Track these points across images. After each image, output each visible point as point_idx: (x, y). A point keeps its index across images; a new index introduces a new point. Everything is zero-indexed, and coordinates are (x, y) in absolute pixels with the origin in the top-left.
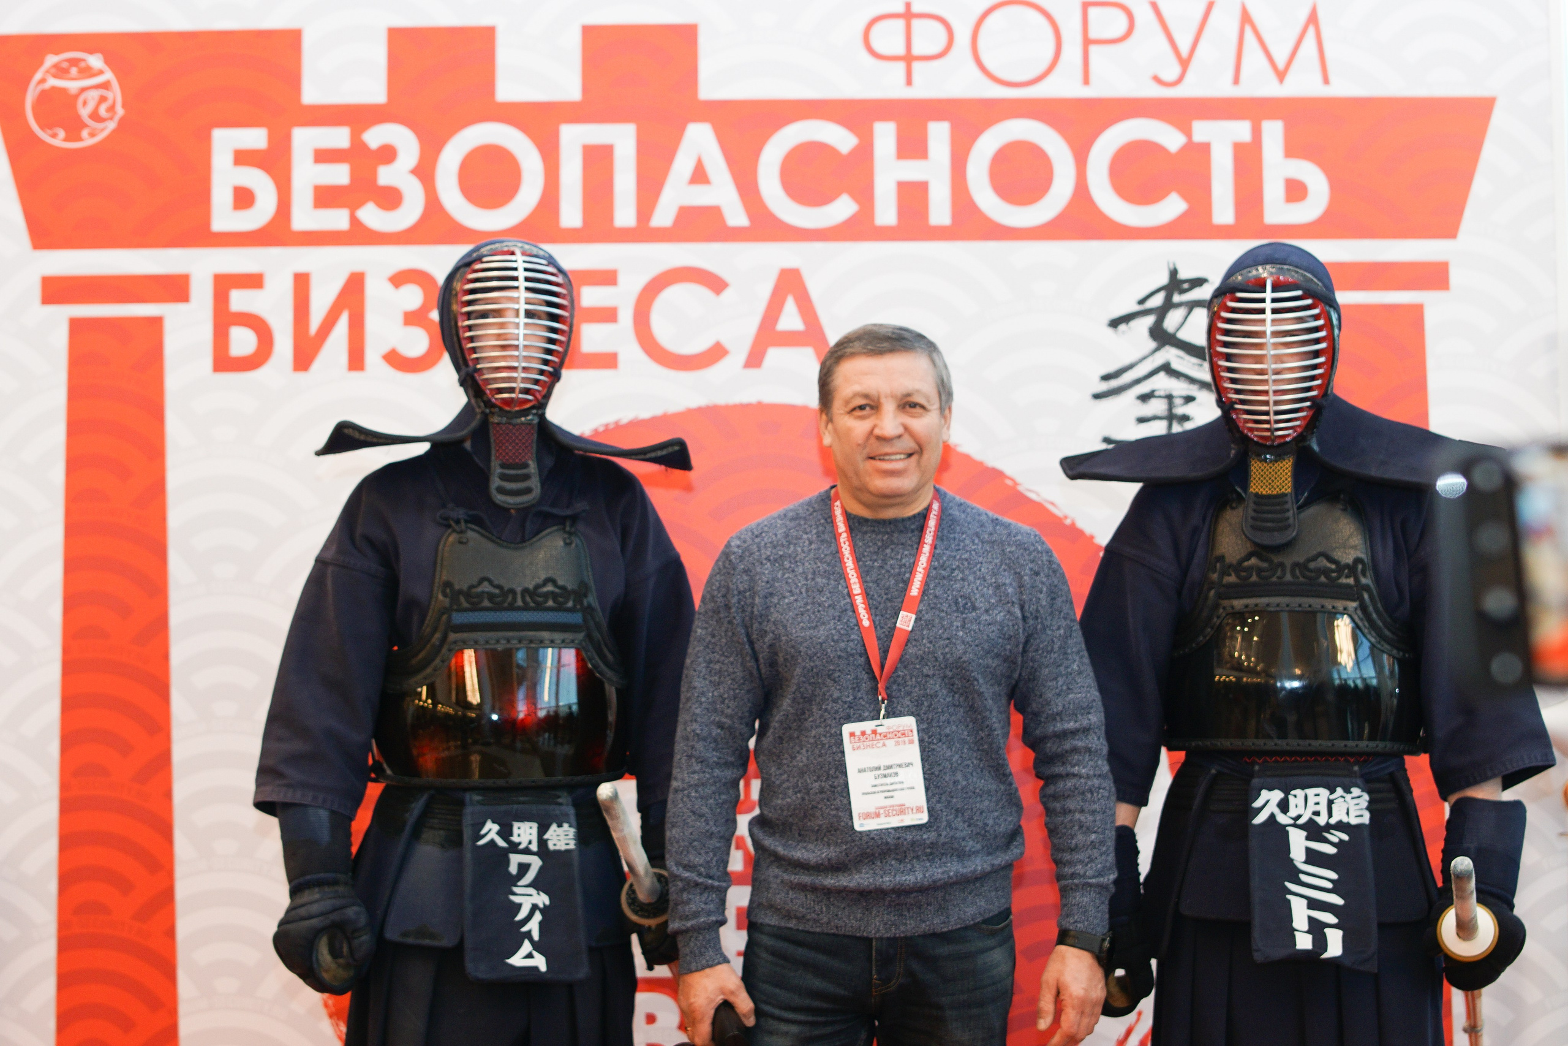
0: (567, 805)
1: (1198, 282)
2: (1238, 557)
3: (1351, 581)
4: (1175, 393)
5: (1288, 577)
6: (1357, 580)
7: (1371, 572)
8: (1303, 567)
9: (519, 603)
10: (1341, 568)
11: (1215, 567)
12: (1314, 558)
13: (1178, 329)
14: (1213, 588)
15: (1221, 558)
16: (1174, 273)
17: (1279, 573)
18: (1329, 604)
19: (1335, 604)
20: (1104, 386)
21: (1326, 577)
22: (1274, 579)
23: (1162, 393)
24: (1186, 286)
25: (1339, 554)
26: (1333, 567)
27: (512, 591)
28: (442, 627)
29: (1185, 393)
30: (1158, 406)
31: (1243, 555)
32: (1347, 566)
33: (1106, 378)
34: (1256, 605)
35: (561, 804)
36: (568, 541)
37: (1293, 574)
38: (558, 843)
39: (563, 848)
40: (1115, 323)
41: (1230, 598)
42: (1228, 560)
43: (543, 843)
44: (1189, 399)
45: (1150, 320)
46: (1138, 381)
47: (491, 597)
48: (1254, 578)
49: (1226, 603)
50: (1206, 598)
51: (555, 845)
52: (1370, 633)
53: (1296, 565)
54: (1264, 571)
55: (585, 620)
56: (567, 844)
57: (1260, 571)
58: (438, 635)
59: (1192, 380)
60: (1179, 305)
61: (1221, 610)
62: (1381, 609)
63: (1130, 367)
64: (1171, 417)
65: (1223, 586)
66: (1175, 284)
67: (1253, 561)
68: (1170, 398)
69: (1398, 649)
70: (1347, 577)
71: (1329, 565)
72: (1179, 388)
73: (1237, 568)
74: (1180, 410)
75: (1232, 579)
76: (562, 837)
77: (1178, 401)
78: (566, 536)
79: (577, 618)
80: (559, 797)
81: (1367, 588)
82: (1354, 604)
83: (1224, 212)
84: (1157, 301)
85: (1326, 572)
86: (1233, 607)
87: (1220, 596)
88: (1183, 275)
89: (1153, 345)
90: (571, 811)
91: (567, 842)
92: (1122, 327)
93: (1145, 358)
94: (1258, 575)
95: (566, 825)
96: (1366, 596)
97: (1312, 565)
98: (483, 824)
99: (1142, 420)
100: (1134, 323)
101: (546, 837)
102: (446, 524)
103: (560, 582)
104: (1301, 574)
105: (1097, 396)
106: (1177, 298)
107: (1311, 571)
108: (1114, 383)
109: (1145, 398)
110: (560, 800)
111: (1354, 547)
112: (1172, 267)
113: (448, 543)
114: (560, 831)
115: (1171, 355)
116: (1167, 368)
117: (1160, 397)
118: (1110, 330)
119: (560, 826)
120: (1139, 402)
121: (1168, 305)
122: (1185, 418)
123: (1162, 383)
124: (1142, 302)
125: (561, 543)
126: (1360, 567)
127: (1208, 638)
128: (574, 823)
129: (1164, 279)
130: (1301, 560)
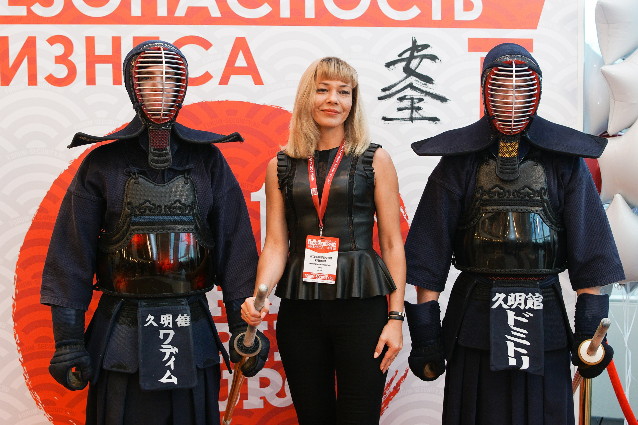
0: (186, 305)
1: (426, 47)
2: (489, 187)
3: (539, 198)
4: (415, 97)
5: (512, 196)
6: (542, 198)
7: (548, 194)
8: (518, 192)
9: (163, 212)
10: (535, 192)
11: (479, 191)
12: (523, 188)
13: (416, 68)
14: (478, 201)
15: (481, 188)
16: (414, 42)
17: (507, 195)
18: (529, 208)
19: (532, 209)
20: (383, 94)
21: (528, 197)
22: (505, 198)
23: (409, 97)
24: (420, 48)
25: (534, 186)
26: (531, 192)
27: (160, 206)
28: (127, 224)
29: (419, 97)
30: (407, 103)
31: (491, 186)
32: (537, 191)
33: (384, 90)
34: (497, 209)
35: (183, 305)
36: (186, 182)
37: (514, 196)
38: (182, 323)
39: (184, 325)
40: (388, 65)
41: (485, 206)
42: (485, 188)
43: (175, 323)
44: (421, 100)
45: (404, 64)
46: (398, 92)
47: (150, 209)
48: (496, 197)
49: (484, 208)
50: (475, 205)
51: (180, 324)
52: (547, 221)
53: (515, 191)
54: (501, 194)
55: (194, 219)
56: (187, 324)
57: (499, 193)
58: (125, 227)
59: (422, 91)
60: (417, 57)
61: (482, 211)
62: (552, 210)
63: (395, 85)
64: (413, 108)
65: (483, 200)
66: (415, 47)
67: (497, 189)
68: (412, 99)
69: (558, 227)
70: (537, 197)
71: (529, 191)
72: (416, 95)
73: (489, 192)
74: (416, 105)
75: (486, 197)
76: (184, 321)
77: (416, 101)
78: (186, 180)
79: (190, 218)
80: (182, 301)
81: (546, 201)
82: (541, 209)
83: (437, 15)
84: (407, 55)
85: (528, 194)
86: (487, 210)
87: (481, 205)
88: (418, 43)
89: (405, 75)
90: (188, 308)
91: (186, 322)
92: (392, 67)
93: (401, 81)
94: (498, 196)
95: (185, 315)
96: (545, 204)
97: (522, 191)
98: (147, 316)
99: (400, 109)
100: (396, 65)
101: (176, 321)
102: (129, 174)
103: (183, 202)
104: (517, 194)
105: (380, 98)
106: (416, 54)
107: (521, 194)
108: (388, 93)
109: (401, 99)
110: (182, 303)
111: (541, 183)
112: (414, 39)
113: (130, 184)
114: (183, 317)
115: (412, 80)
116: (411, 86)
117: (408, 99)
118: (386, 68)
119: (183, 315)
120: (399, 101)
121: (412, 57)
122: (419, 109)
123: (409, 92)
124: (400, 55)
125: (184, 183)
126: (543, 191)
127: (475, 223)
128: (189, 313)
129: (410, 45)
130: (517, 189)
